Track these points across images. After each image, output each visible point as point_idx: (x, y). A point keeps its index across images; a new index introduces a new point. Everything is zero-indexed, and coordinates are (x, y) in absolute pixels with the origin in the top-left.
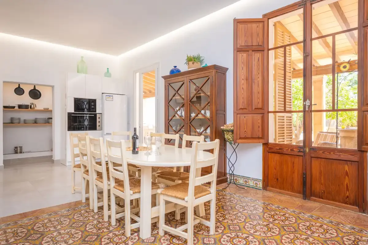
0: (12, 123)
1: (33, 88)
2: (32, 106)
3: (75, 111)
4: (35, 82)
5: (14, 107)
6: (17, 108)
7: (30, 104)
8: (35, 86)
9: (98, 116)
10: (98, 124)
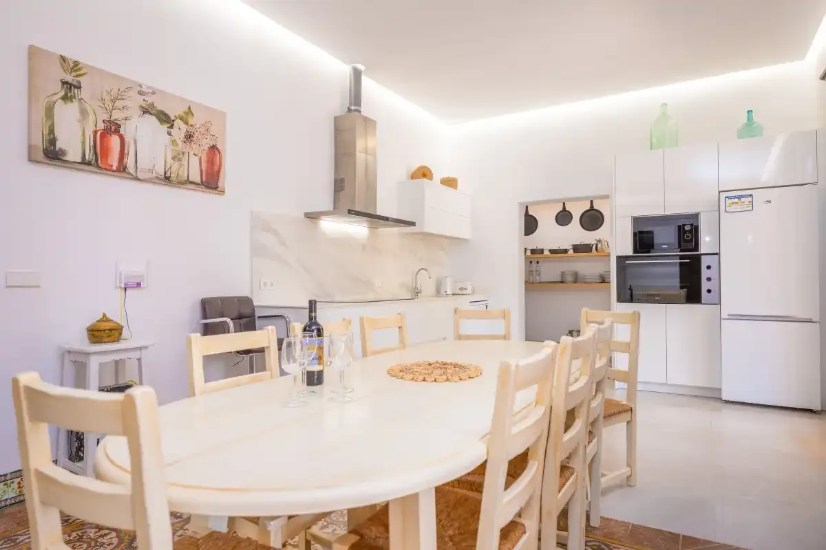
0: (562, 282)
1: (588, 207)
2: (599, 246)
3: (635, 251)
4: (590, 193)
5: (566, 251)
6: (571, 252)
7: (595, 242)
8: (592, 202)
9: (705, 261)
10: (705, 285)
